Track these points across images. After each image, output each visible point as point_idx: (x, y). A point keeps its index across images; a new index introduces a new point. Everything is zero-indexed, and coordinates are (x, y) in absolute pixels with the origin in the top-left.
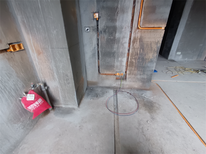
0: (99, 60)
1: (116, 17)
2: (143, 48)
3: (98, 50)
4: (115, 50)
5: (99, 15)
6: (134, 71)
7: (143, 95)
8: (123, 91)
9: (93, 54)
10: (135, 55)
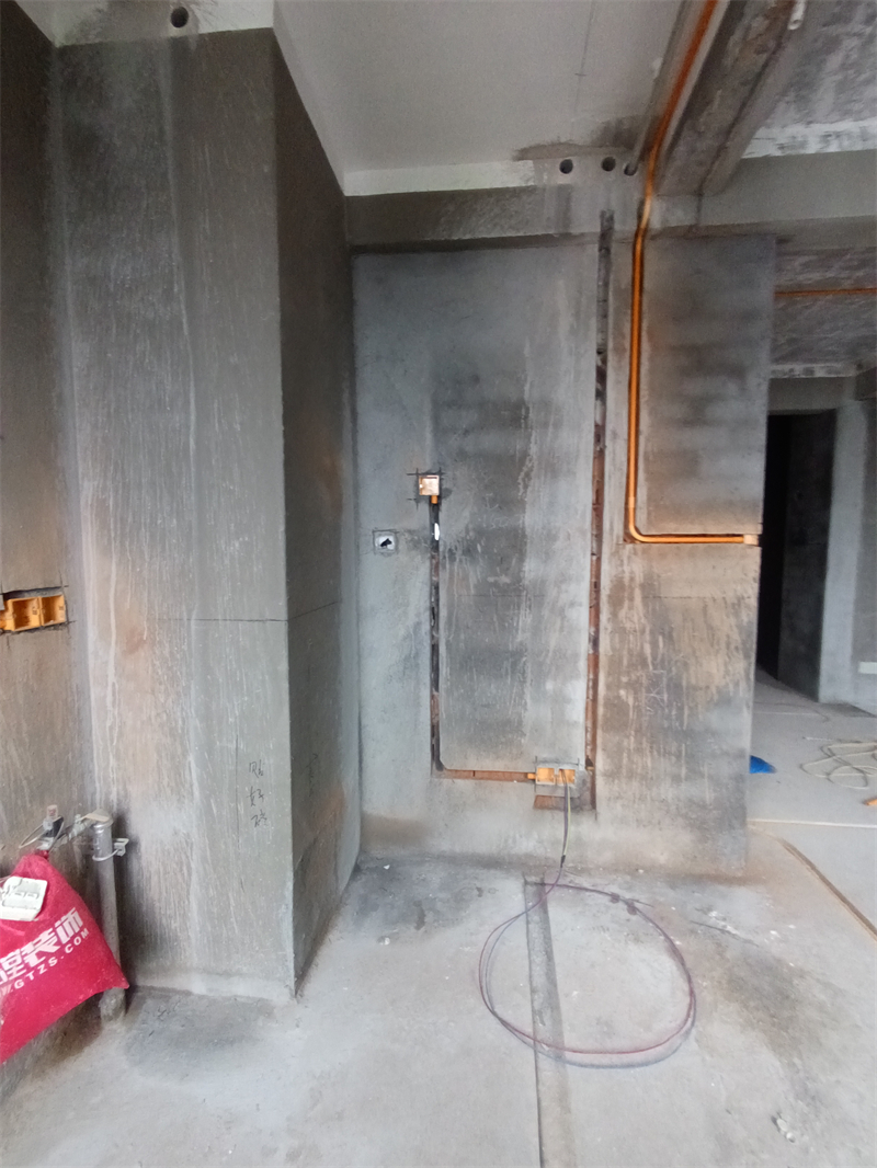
0: (437, 689)
1: (522, 490)
2: (667, 629)
3: (433, 637)
4: (520, 637)
5: (444, 482)
6: (636, 758)
7: (714, 914)
8: (586, 885)
9: (407, 659)
10: (631, 665)
